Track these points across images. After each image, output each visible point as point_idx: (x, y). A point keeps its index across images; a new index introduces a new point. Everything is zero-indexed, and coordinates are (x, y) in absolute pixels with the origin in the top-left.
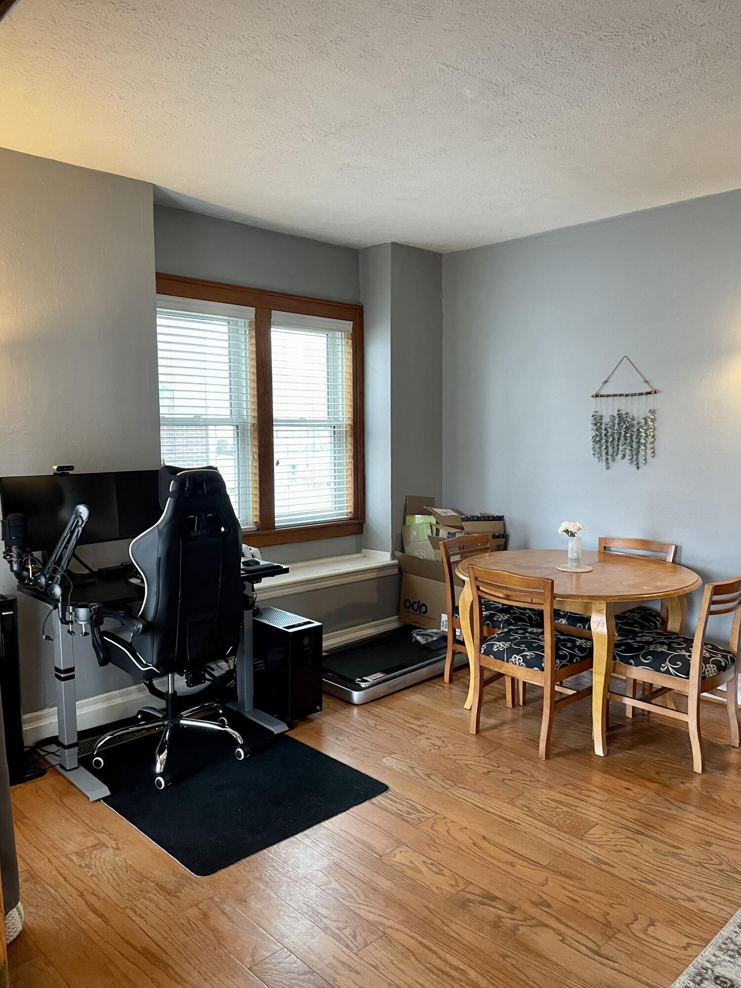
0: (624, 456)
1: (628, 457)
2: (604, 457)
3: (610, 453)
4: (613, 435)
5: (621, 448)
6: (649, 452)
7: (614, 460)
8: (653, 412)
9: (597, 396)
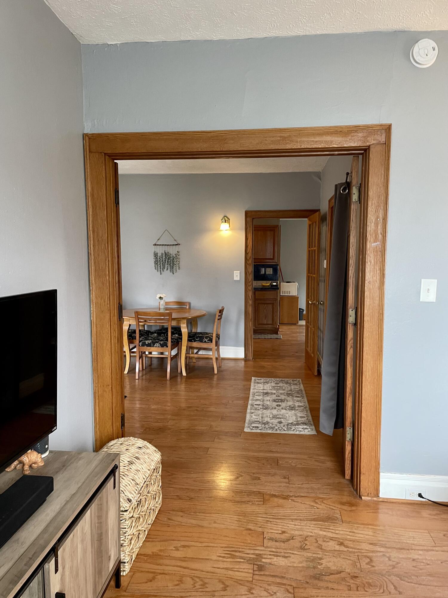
0: (167, 269)
1: (169, 270)
2: (159, 270)
3: (162, 268)
4: (162, 261)
5: (166, 266)
6: (177, 267)
7: (163, 271)
8: (178, 252)
9: (155, 245)
